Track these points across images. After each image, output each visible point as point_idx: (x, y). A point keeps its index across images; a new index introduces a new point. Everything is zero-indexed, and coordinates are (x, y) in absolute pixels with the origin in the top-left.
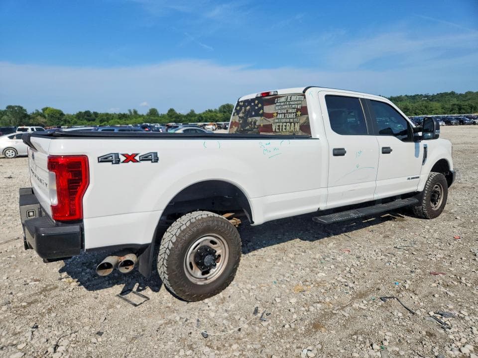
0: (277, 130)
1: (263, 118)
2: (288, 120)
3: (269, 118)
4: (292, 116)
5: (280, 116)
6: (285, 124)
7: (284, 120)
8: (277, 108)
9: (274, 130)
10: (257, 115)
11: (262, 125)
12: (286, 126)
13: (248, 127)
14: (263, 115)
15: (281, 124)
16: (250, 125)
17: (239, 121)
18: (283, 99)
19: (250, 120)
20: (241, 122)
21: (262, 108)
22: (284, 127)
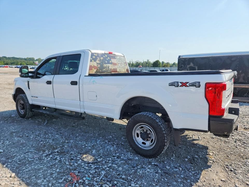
0: (119, 71)
1: (112, 65)
2: (122, 67)
3: (115, 65)
4: (123, 65)
5: (119, 65)
6: (122, 68)
7: (121, 67)
8: (117, 61)
9: (118, 71)
10: (108, 63)
11: (112, 68)
12: (122, 69)
13: (105, 69)
14: (111, 63)
15: (120, 69)
16: (106, 68)
17: (97, 65)
18: (118, 57)
19: (105, 65)
20: (99, 66)
21: (110, 60)
22: (122, 70)
